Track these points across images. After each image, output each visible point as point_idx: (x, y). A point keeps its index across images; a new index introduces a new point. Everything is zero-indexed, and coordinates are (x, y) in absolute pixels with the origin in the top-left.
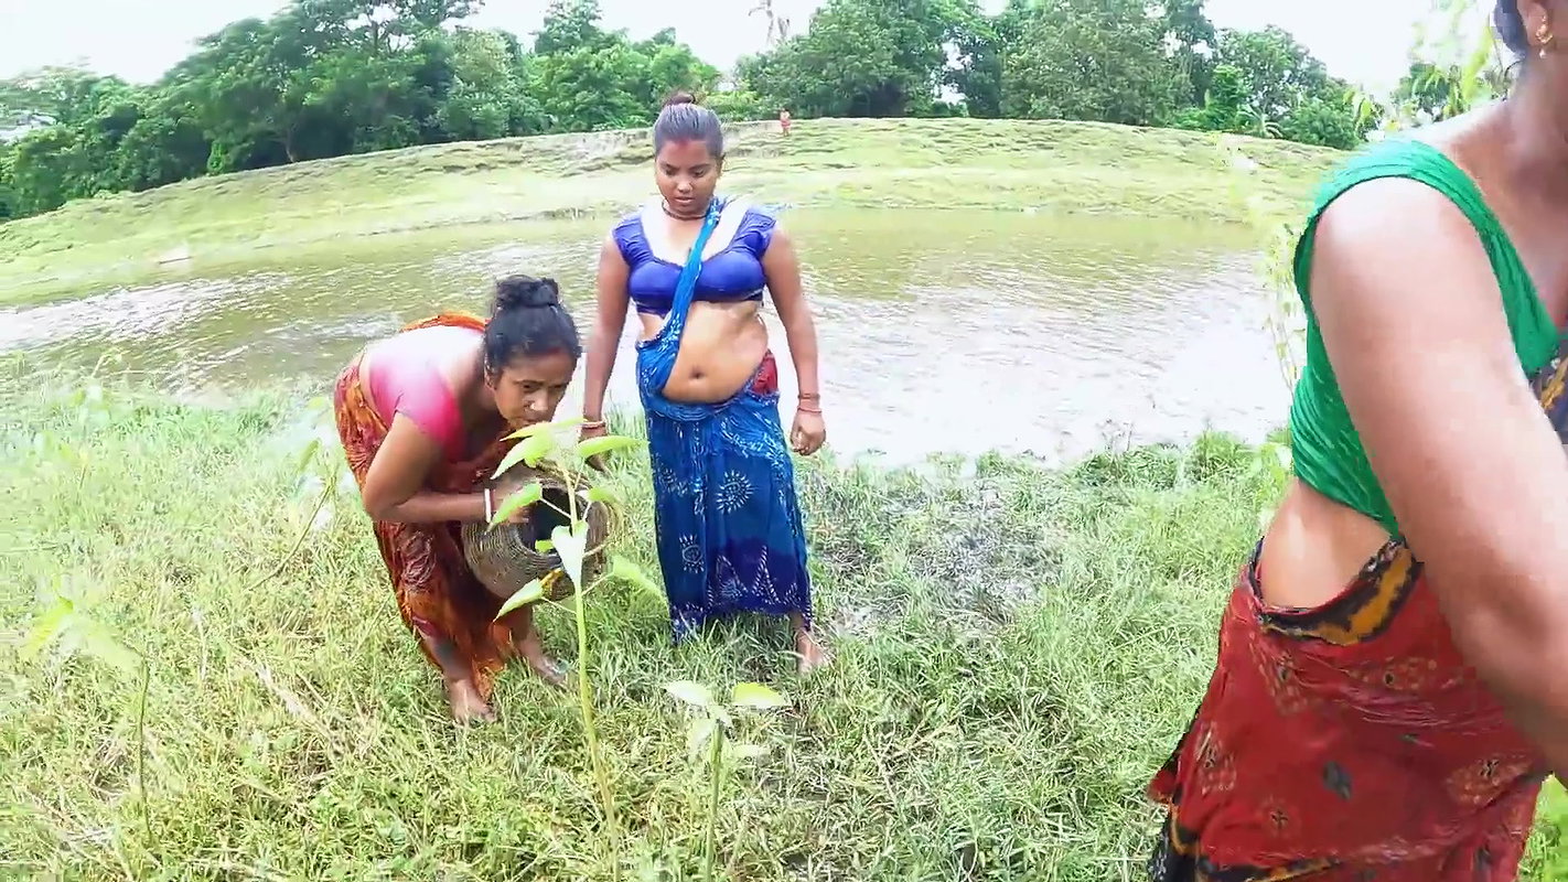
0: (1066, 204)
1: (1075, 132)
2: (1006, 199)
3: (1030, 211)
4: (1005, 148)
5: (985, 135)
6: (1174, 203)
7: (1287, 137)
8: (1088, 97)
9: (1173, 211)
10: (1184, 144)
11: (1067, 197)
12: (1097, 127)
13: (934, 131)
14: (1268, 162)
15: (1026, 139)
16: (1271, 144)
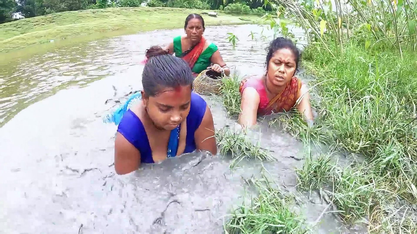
0: (63, 36)
1: (60, 16)
2: (43, 39)
3: (52, 41)
4: (39, 25)
5: (32, 22)
6: (96, 28)
7: (122, 6)
8: (63, 6)
9: (96, 31)
10: (94, 13)
11: (62, 34)
12: (67, 13)
13: (16, 25)
14: (119, 13)
15: (45, 21)
16: (119, 8)
